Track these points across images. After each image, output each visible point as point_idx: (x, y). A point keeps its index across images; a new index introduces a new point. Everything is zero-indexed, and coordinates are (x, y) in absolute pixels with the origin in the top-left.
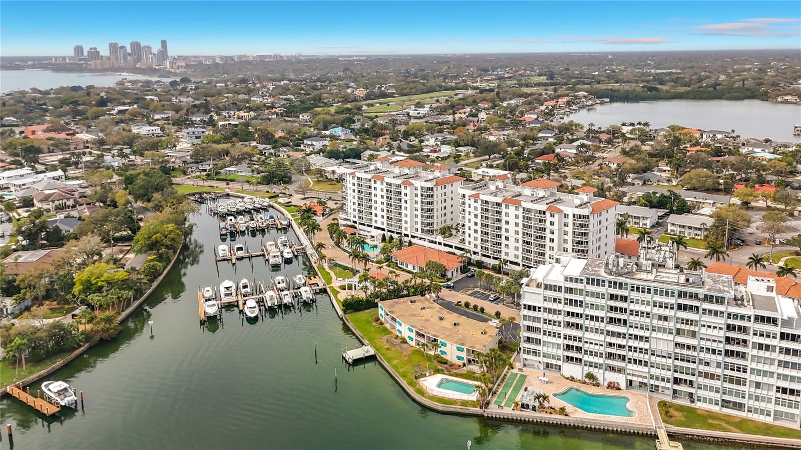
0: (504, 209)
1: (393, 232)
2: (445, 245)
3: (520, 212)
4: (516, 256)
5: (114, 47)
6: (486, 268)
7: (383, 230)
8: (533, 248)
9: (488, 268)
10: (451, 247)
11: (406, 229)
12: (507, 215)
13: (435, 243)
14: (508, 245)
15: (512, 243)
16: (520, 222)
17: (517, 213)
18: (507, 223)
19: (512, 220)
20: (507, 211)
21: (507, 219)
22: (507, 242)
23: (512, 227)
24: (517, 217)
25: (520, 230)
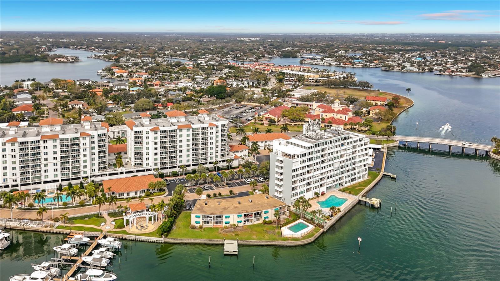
0: (178, 133)
1: (69, 180)
2: (126, 173)
3: (191, 132)
4: (188, 161)
6: (166, 176)
7: (58, 181)
8: (200, 151)
9: (169, 176)
10: (132, 172)
11: (85, 172)
12: (181, 136)
13: (117, 174)
14: (182, 156)
15: (184, 153)
16: (191, 138)
17: (188, 133)
18: (181, 141)
19: (184, 138)
20: (181, 133)
21: (181, 139)
22: (181, 154)
23: (184, 143)
24: (188, 135)
25: (191, 143)
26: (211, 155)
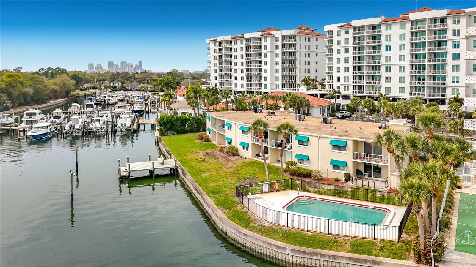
0: (383, 31)
3: (407, 29)
4: (402, 90)
5: (111, 64)
8: (426, 73)
11: (266, 86)
12: (388, 37)
14: (390, 78)
15: (395, 73)
16: (407, 42)
17: (402, 31)
18: (388, 48)
19: (395, 42)
20: (388, 33)
21: (388, 43)
22: (388, 74)
23: (395, 53)
24: (402, 36)
25: (407, 52)
26: (456, 85)
